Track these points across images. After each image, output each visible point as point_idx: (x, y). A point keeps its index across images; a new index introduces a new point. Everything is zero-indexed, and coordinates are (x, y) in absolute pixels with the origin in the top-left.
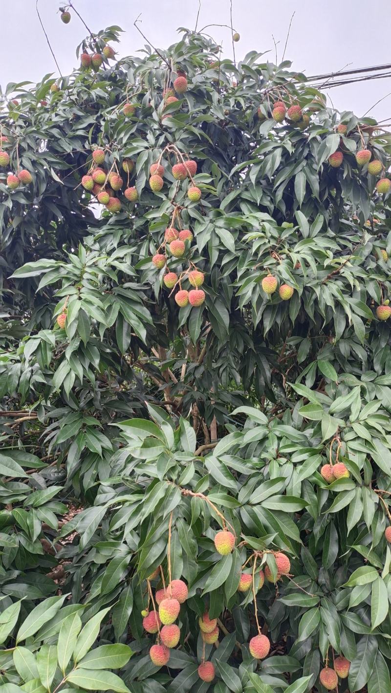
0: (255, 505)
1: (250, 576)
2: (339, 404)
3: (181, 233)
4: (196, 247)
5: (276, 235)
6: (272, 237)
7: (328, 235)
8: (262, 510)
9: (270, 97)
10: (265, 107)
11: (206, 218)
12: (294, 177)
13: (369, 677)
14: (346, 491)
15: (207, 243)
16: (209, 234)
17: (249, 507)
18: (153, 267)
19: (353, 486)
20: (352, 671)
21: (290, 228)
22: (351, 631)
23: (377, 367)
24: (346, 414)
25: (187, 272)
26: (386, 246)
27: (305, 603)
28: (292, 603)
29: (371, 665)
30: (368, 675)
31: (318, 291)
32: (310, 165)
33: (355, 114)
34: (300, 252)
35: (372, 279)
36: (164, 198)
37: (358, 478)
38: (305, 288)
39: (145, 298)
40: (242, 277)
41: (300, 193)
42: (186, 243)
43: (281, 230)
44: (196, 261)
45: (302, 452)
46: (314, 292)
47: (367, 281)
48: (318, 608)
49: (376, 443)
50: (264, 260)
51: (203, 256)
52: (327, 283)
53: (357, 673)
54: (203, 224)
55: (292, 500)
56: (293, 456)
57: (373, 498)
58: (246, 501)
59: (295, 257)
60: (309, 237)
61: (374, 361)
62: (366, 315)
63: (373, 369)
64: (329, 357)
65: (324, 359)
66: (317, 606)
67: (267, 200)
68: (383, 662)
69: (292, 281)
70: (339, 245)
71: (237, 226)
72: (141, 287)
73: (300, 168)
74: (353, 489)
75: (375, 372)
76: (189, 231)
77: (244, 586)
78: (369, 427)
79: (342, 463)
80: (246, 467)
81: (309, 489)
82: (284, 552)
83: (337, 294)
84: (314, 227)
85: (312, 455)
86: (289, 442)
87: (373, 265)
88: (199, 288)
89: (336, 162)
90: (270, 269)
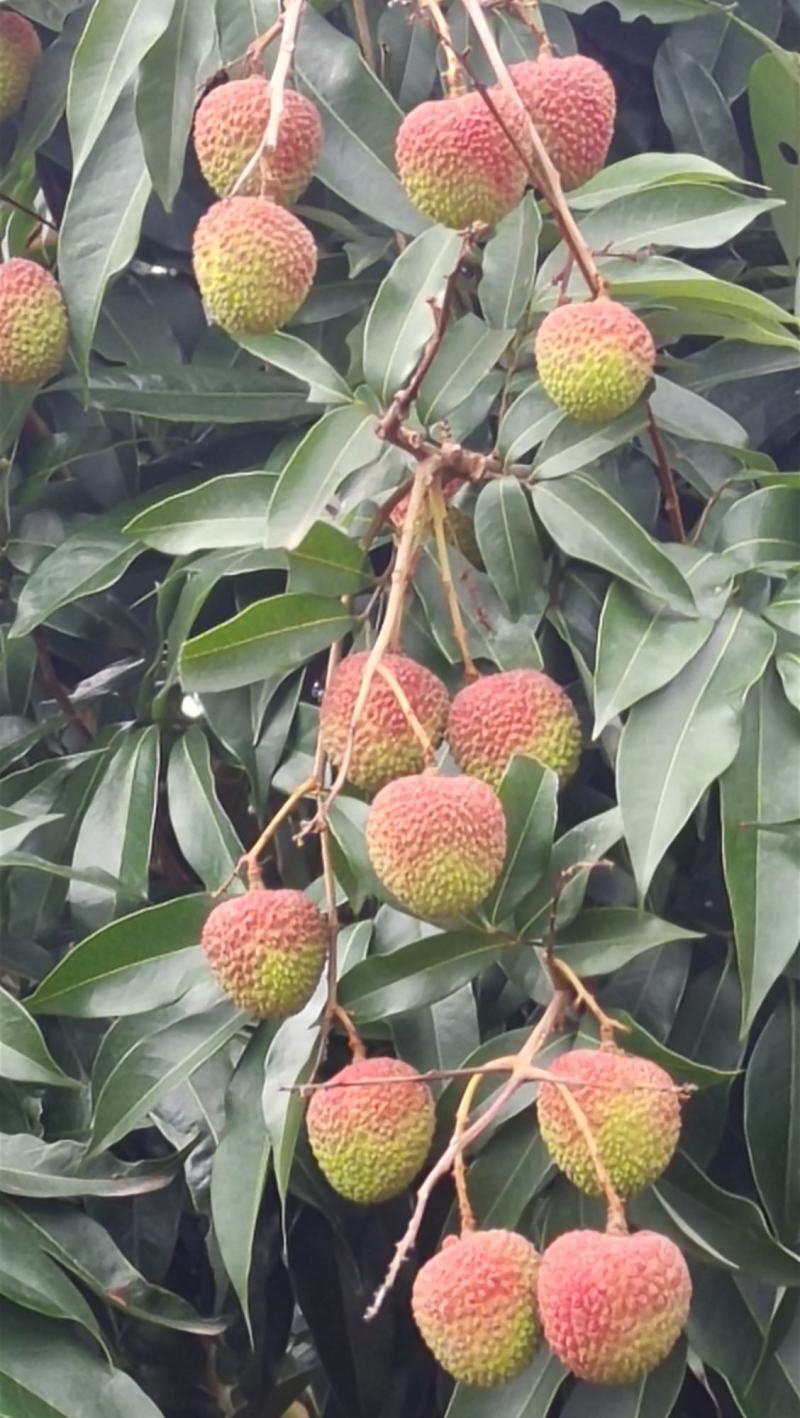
3: (467, 693)
4: (608, 825)
11: (696, 566)
15: (715, 788)
16: (726, 713)
18: (202, 996)
25: (524, 1060)
36: (319, 383)
39: (124, 1277)
42: (517, 797)
44: (609, 959)
51: (672, 915)
54: (668, 618)
72: (89, 1170)
76: (541, 685)
88: (642, 1214)
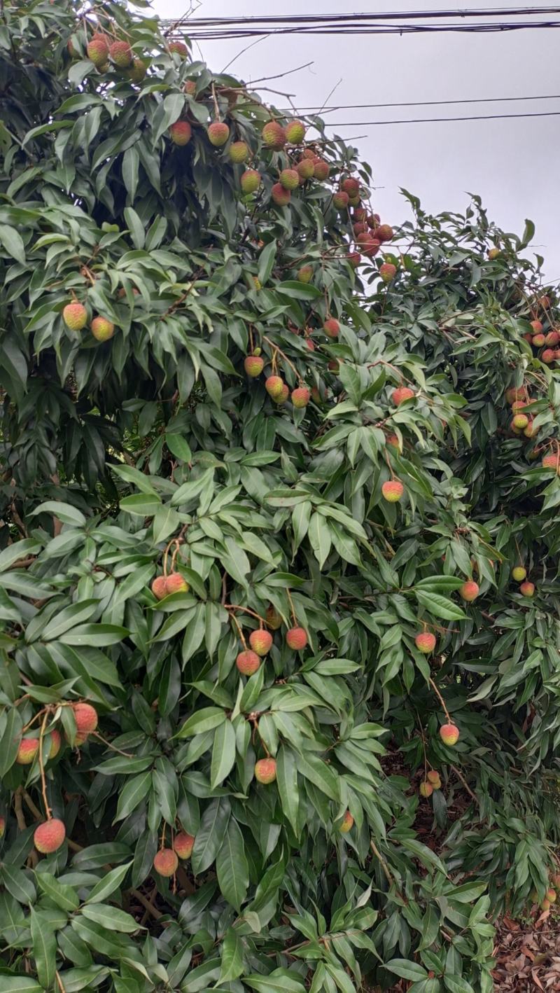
0: (50, 641)
1: (36, 741)
2: (183, 493)
5: (91, 241)
6: (83, 242)
7: (174, 248)
8: (59, 648)
9: (87, 23)
10: (79, 39)
12: (121, 156)
13: (218, 853)
14: (182, 611)
17: (40, 645)
19: (193, 602)
20: (197, 847)
21: (113, 233)
22: (195, 797)
23: (248, 443)
24: (193, 507)
26: (259, 271)
27: (132, 767)
28: (113, 771)
29: (222, 837)
30: (217, 848)
31: (151, 330)
32: (147, 140)
33: (208, 67)
34: (126, 271)
35: (237, 318)
37: (202, 593)
38: (135, 326)
40: (37, 304)
41: (131, 180)
43: (101, 234)
45: (128, 562)
46: (146, 331)
47: (231, 320)
48: (149, 773)
49: (230, 543)
50: (65, 277)
52: (167, 319)
53: (202, 850)
55: (110, 629)
56: (116, 568)
57: (221, 616)
58: (37, 636)
59: (117, 276)
60: (145, 248)
61: (244, 434)
62: (224, 368)
63: (242, 445)
64: (183, 428)
65: (174, 431)
66: (149, 769)
67: (84, 188)
68: (237, 830)
69: (110, 313)
70: (192, 264)
71: (31, 223)
73: (130, 141)
74: (193, 607)
75: (244, 448)
77: (25, 755)
78: (221, 523)
79: (178, 573)
80: (41, 588)
81: (135, 614)
82: (89, 702)
83: (179, 335)
84: (152, 235)
85: (142, 565)
86: (113, 550)
87: (239, 298)
89: (181, 137)
90: (77, 292)
